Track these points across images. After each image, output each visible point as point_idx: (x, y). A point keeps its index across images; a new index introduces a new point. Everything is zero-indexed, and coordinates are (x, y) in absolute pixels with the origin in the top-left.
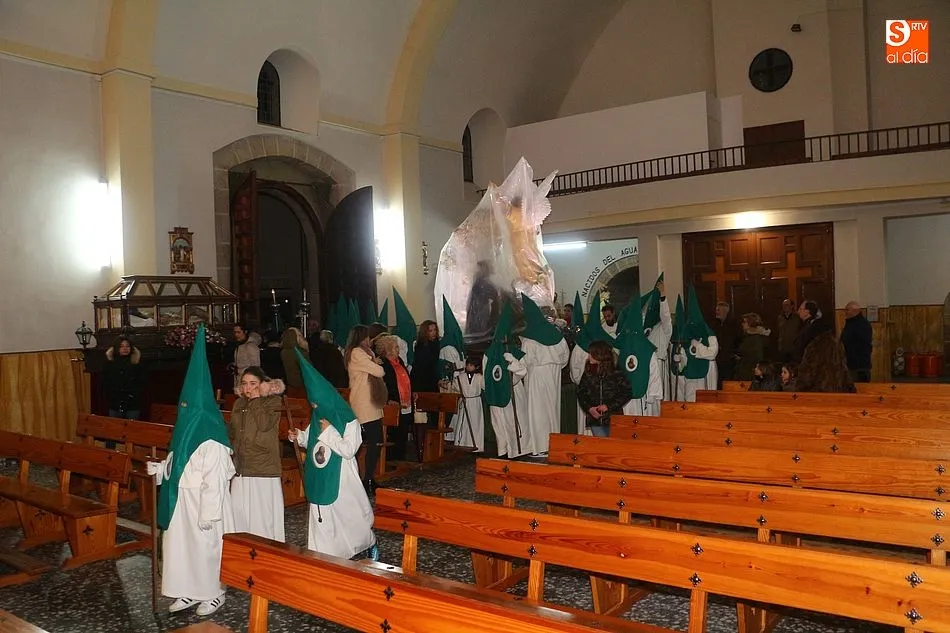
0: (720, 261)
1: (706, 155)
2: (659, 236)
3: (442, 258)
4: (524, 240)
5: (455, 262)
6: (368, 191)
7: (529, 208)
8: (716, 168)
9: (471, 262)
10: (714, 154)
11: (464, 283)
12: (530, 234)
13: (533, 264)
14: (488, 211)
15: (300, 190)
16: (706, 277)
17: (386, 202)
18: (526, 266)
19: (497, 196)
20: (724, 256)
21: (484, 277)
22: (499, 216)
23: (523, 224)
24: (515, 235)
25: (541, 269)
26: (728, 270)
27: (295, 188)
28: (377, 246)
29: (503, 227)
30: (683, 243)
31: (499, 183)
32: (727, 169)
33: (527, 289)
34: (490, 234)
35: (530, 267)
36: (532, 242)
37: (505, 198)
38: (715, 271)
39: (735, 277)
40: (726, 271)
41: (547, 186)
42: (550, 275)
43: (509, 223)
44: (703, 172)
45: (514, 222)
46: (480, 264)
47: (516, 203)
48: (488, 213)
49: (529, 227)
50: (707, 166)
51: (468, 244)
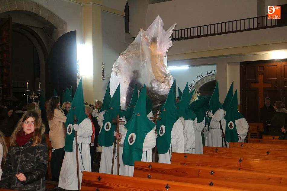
0: (261, 77)
1: (256, 20)
2: (228, 63)
3: (113, 69)
4: (158, 60)
5: (120, 71)
6: (74, 33)
7: (161, 43)
8: (261, 27)
9: (129, 71)
10: (260, 19)
11: (125, 82)
12: (161, 57)
13: (162, 72)
14: (140, 44)
15: (36, 30)
16: (253, 86)
17: (83, 41)
18: (158, 73)
19: (144, 36)
20: (263, 74)
21: (136, 78)
22: (145, 47)
23: (157, 51)
24: (153, 57)
25: (166, 75)
26: (265, 82)
27: (33, 29)
28: (78, 63)
29: (147, 53)
30: (241, 67)
31: (145, 29)
32: (267, 27)
33: (159, 85)
34: (139, 56)
35: (160, 74)
36: (162, 60)
37: (148, 37)
38: (258, 82)
39: (269, 86)
40: (264, 82)
41: (170, 31)
42: (171, 79)
43: (150, 50)
44: (254, 29)
45: (152, 50)
46: (134, 72)
47: (154, 40)
48: (139, 45)
49: (160, 53)
50: (256, 26)
51: (128, 62)
